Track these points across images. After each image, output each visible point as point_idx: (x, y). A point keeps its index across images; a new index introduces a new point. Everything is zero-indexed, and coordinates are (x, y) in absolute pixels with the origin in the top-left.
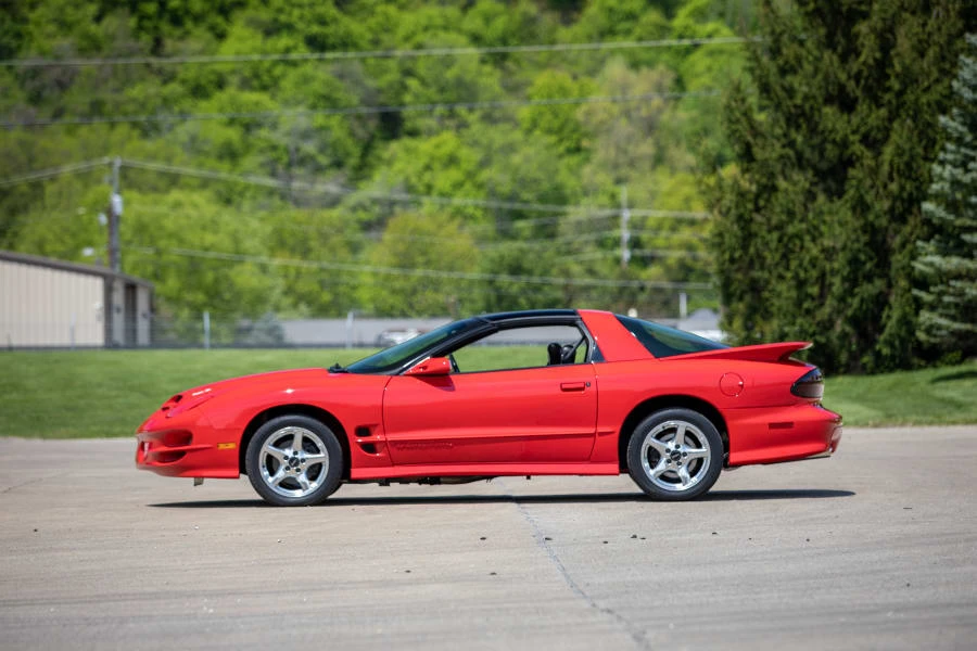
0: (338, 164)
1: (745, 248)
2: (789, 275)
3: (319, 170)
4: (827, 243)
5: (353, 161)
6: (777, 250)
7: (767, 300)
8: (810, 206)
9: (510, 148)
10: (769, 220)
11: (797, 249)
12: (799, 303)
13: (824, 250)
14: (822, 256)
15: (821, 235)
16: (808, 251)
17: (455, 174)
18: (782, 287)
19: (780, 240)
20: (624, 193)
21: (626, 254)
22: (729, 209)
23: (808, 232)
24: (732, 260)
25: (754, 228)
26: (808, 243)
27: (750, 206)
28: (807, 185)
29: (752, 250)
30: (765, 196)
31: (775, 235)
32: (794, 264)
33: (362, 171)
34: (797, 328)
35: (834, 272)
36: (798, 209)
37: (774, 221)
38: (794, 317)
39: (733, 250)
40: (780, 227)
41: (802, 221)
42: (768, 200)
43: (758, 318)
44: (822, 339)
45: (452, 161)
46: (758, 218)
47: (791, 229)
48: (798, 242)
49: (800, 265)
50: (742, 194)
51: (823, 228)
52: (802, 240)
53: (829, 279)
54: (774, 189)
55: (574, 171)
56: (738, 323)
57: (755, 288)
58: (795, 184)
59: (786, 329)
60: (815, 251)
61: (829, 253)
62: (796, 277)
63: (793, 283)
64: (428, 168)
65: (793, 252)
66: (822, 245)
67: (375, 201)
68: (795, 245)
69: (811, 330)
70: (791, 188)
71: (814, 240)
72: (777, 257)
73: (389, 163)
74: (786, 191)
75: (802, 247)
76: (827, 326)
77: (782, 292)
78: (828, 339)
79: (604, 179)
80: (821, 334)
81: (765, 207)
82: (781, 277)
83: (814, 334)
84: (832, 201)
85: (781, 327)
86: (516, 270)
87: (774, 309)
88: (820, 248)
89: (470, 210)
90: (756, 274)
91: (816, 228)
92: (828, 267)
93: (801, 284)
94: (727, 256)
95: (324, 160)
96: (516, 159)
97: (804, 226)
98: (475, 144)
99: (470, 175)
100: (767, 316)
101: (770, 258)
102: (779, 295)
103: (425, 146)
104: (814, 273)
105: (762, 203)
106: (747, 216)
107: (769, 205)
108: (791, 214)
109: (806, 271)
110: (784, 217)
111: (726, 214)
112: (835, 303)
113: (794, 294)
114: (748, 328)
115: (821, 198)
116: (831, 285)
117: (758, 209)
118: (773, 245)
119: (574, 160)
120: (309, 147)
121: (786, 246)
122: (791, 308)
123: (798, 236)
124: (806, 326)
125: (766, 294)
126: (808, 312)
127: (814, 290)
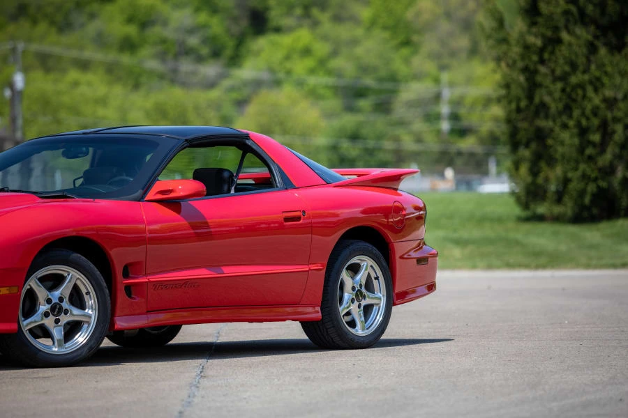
0: (216, 54)
1: (530, 98)
2: (571, 123)
3: (200, 59)
4: (608, 93)
5: (228, 52)
6: (560, 99)
7: (551, 147)
8: (592, 58)
9: (354, 42)
10: (553, 71)
11: (579, 99)
12: (581, 150)
13: (605, 100)
14: (603, 106)
15: (603, 85)
16: (590, 100)
17: (309, 62)
18: (565, 136)
19: (563, 90)
20: (445, 77)
21: (445, 126)
22: (515, 62)
23: (591, 82)
24: (519, 110)
25: (539, 79)
26: (590, 92)
27: (535, 58)
28: (590, 37)
29: (537, 100)
30: (550, 48)
31: (559, 85)
32: (576, 113)
33: (235, 60)
34: (579, 173)
35: (616, 120)
36: (581, 61)
37: (558, 72)
38: (577, 162)
39: (519, 100)
40: (564, 78)
41: (584, 72)
42: (552, 53)
43: (543, 164)
44: (603, 184)
45: (307, 52)
46: (543, 69)
47: (574, 80)
48: (580, 92)
49: (583, 114)
50: (527, 47)
51: (605, 80)
52: (584, 89)
53: (612, 126)
54: (559, 41)
55: (407, 61)
56: (524, 169)
57: (540, 136)
58: (578, 37)
59: (570, 175)
60: (597, 101)
61: (611, 103)
62: (579, 124)
63: (575, 131)
64: (288, 57)
65: (574, 101)
66: (604, 95)
67: (246, 84)
68: (577, 95)
69: (593, 175)
70: (573, 40)
71: (596, 90)
72: (561, 106)
73: (257, 54)
74: (570, 45)
75: (584, 97)
76: (609, 171)
77: (565, 141)
78: (610, 184)
79: (430, 67)
80: (603, 179)
81: (549, 60)
82: (565, 126)
83: (596, 180)
84: (613, 54)
85: (565, 173)
86: (354, 137)
87: (558, 156)
88: (601, 97)
89: (322, 91)
90: (542, 123)
91: (598, 79)
92: (609, 115)
93: (583, 132)
94: (514, 106)
95: (205, 51)
96: (359, 51)
97: (586, 77)
98: (325, 38)
99: (322, 62)
100: (551, 162)
101: (553, 107)
102: (562, 143)
103: (286, 40)
104: (596, 122)
105: (546, 56)
106: (532, 67)
107: (554, 58)
108: (574, 66)
109: (588, 119)
110: (567, 68)
111: (511, 66)
112: (617, 150)
113: (576, 141)
114: (534, 172)
115: (603, 51)
116: (614, 132)
117: (542, 61)
118: (557, 95)
119: (405, 51)
120: (193, 41)
121: (569, 97)
122: (574, 155)
123: (581, 86)
124: (589, 172)
125: (550, 142)
126: (590, 158)
127: (596, 138)
